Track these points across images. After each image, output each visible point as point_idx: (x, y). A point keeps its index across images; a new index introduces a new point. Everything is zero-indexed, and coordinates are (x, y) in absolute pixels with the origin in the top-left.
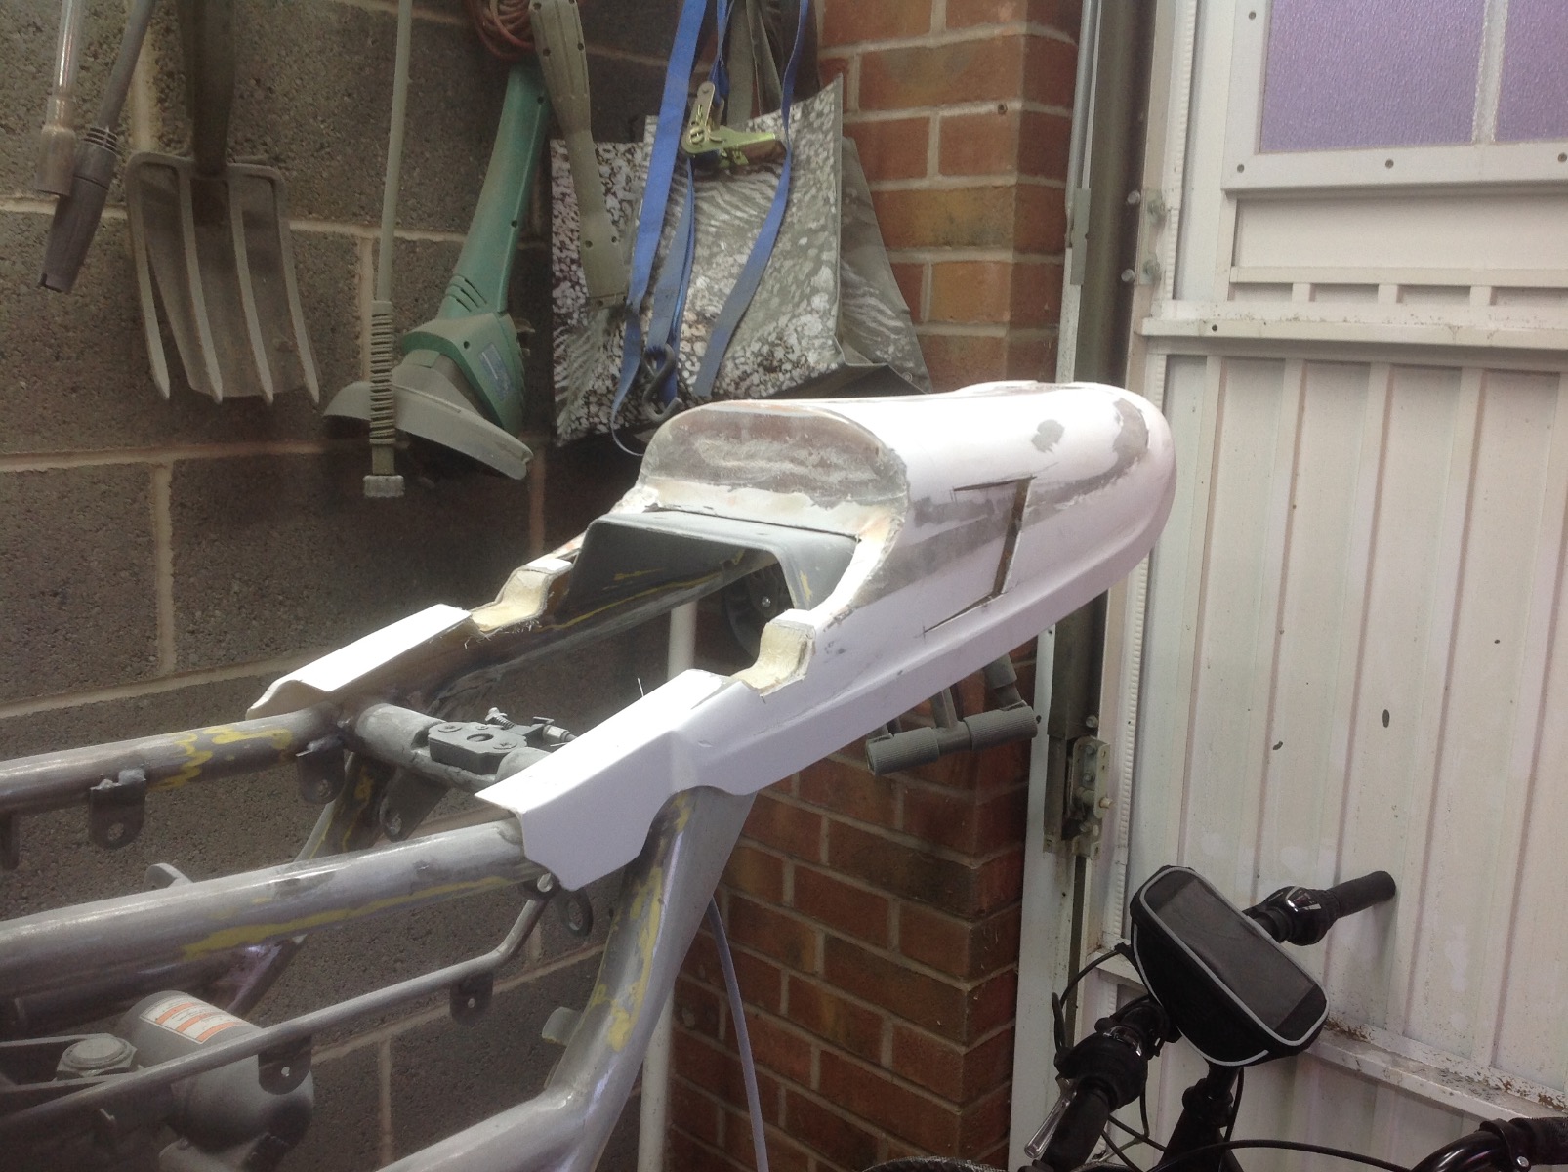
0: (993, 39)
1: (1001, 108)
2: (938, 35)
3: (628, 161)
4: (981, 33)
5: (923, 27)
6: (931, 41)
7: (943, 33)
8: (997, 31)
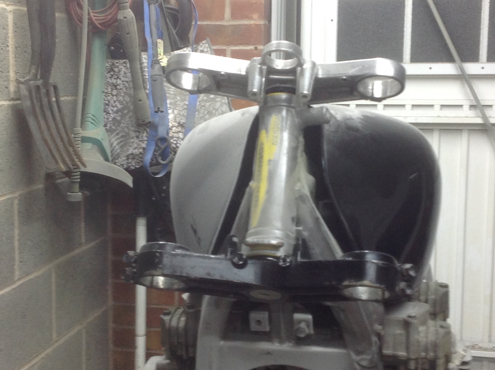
0: (251, 25)
1: (256, 48)
2: (227, 21)
3: (125, 66)
4: (246, 22)
5: (222, 18)
6: (224, 23)
7: (229, 21)
8: (252, 22)
